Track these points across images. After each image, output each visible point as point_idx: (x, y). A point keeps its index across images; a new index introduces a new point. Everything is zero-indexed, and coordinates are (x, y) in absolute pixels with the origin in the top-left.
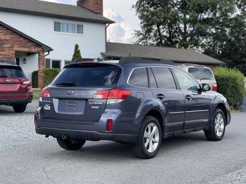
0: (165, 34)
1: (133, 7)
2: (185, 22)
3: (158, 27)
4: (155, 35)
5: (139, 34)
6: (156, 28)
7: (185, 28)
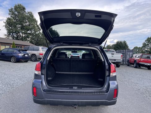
0: (15, 36)
1: (4, 26)
2: (22, 33)
3: (13, 34)
4: (11, 36)
5: (6, 35)
6: (12, 34)
7: (22, 35)
